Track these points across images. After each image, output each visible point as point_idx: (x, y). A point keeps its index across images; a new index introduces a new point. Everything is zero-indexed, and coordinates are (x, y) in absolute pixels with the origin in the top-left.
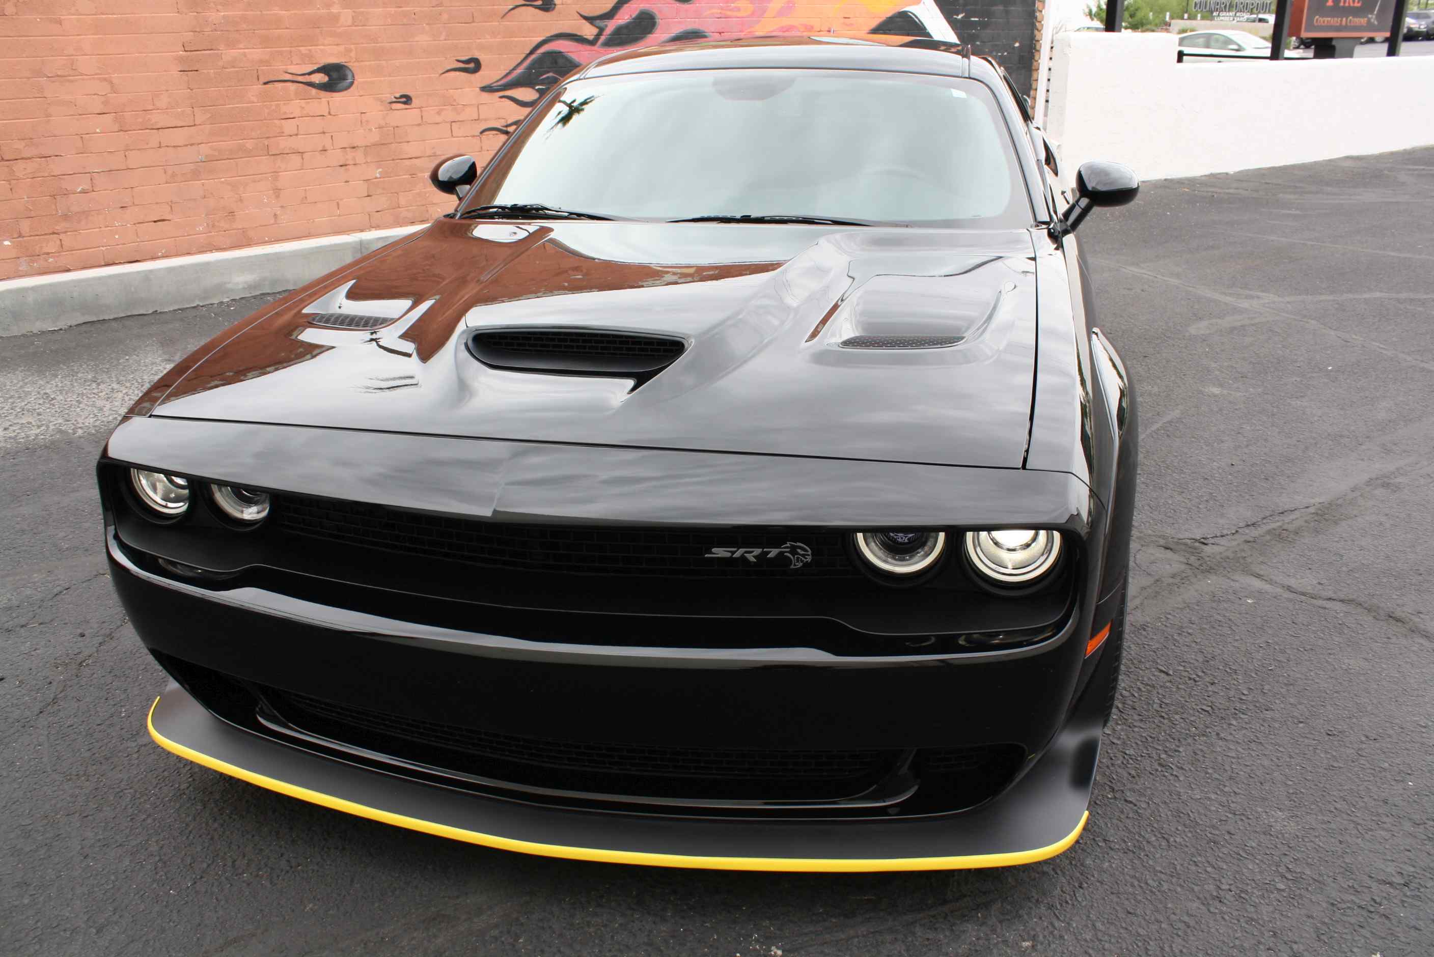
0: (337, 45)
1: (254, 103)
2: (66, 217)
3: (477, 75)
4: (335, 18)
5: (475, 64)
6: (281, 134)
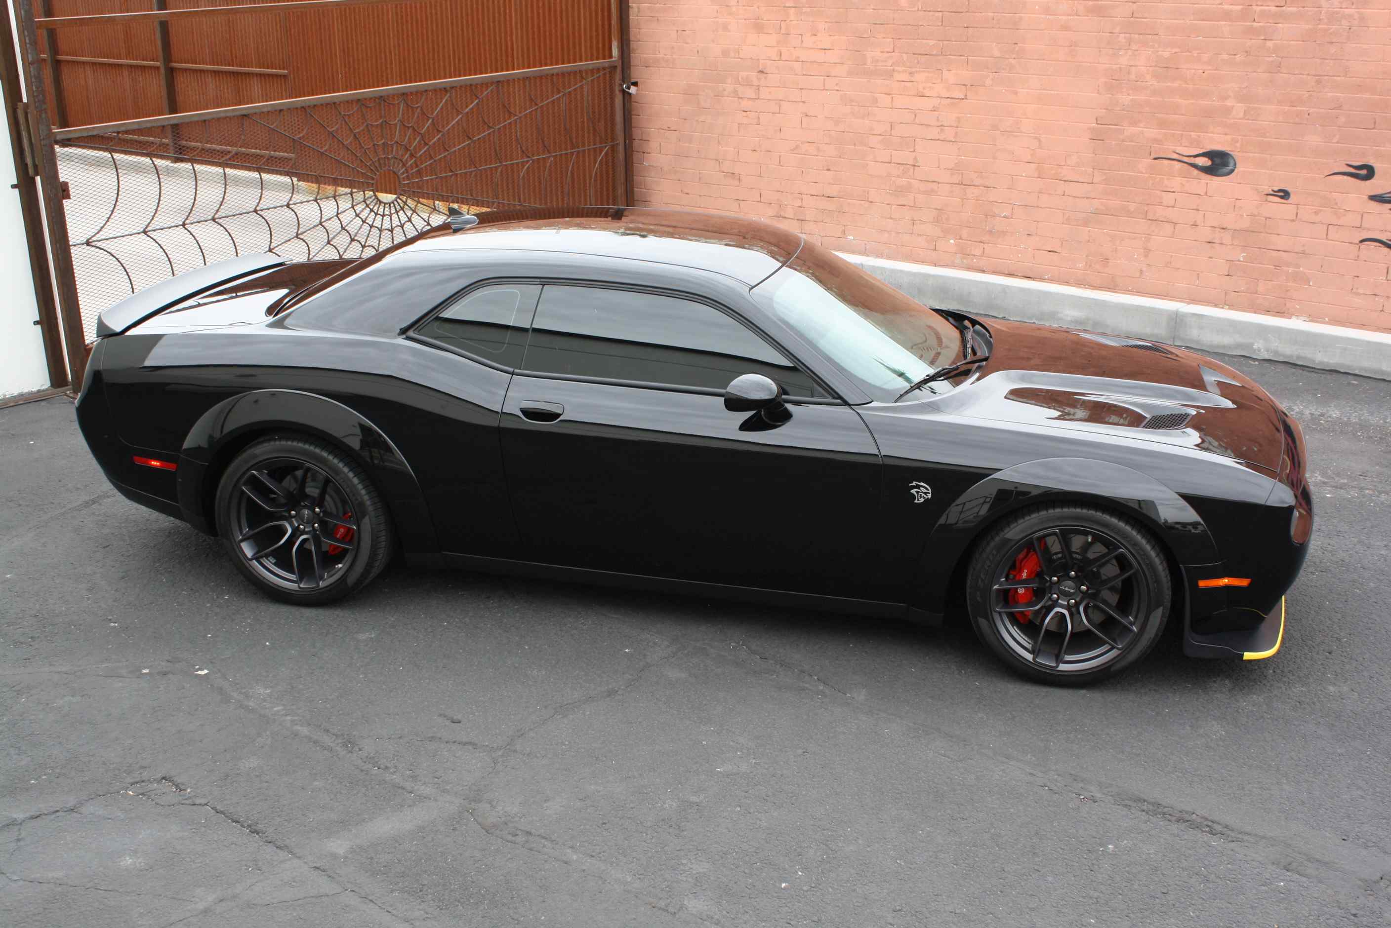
0: (1226, 134)
1: (1142, 173)
2: (990, 232)
3: (1368, 182)
4: (1228, 110)
5: (1368, 171)
6: (1160, 203)
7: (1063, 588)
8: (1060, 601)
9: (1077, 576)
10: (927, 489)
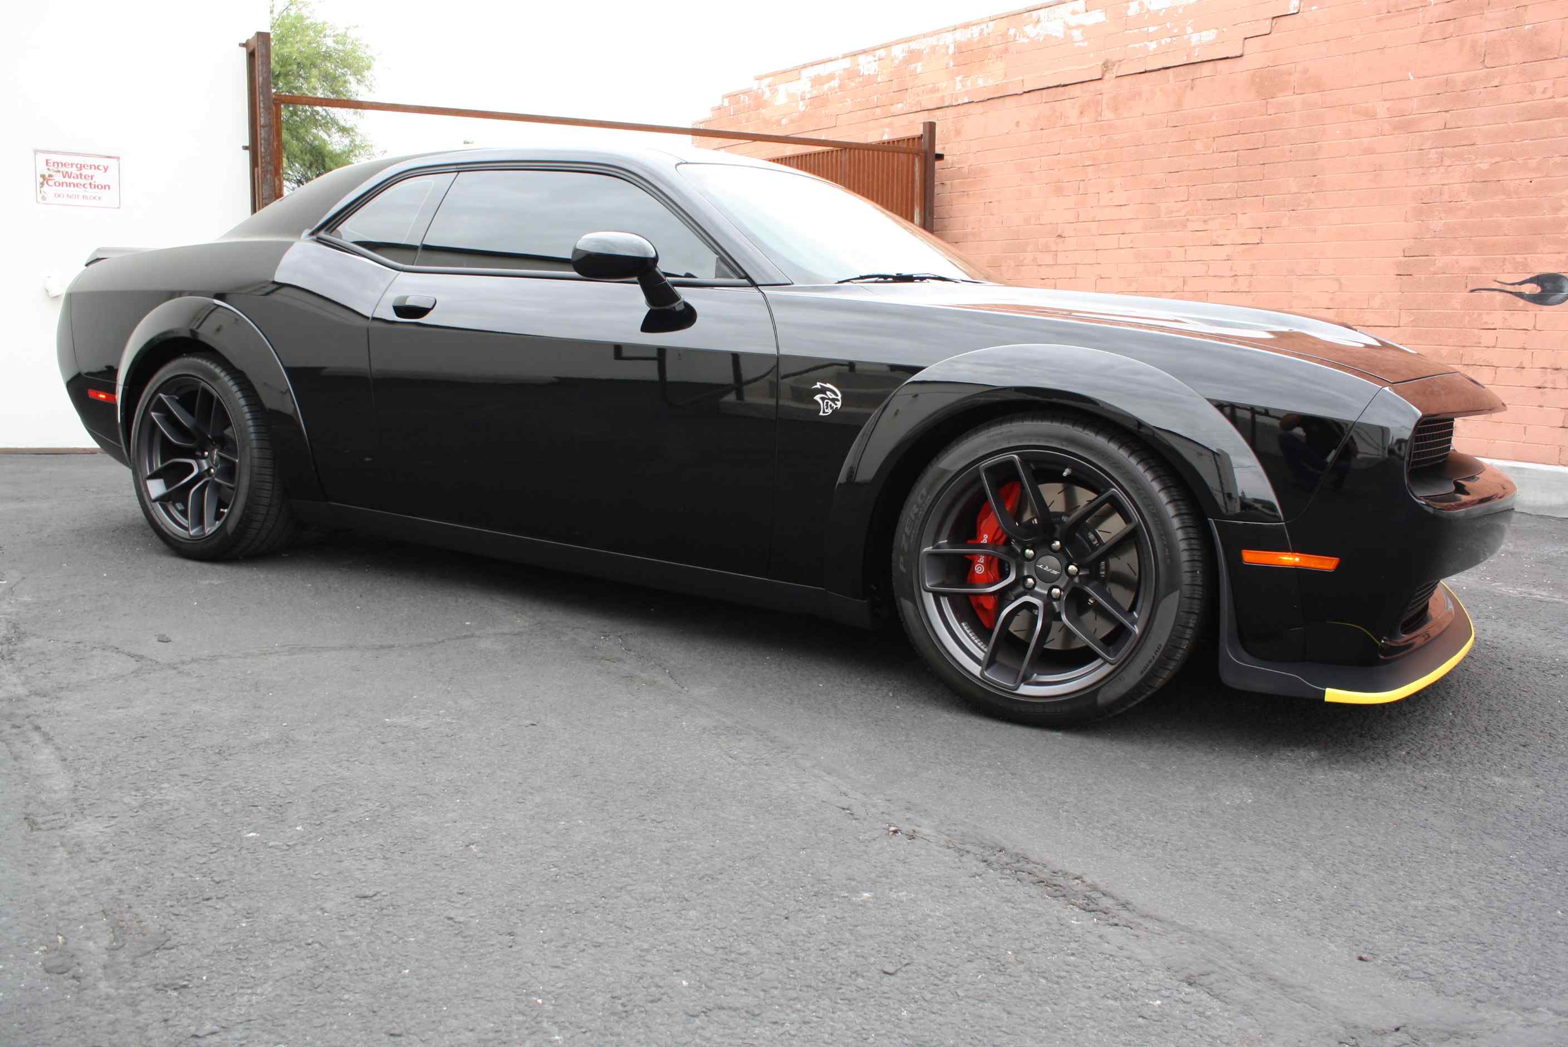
0: (1559, 253)
1: (1457, 309)
4: (1562, 224)
6: (1478, 344)
7: (1041, 566)
8: (1036, 589)
9: (1062, 548)
10: (837, 396)
